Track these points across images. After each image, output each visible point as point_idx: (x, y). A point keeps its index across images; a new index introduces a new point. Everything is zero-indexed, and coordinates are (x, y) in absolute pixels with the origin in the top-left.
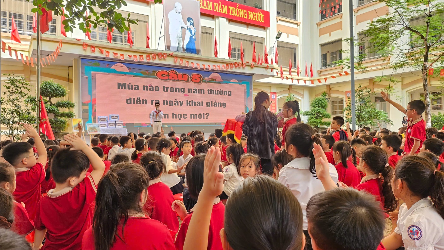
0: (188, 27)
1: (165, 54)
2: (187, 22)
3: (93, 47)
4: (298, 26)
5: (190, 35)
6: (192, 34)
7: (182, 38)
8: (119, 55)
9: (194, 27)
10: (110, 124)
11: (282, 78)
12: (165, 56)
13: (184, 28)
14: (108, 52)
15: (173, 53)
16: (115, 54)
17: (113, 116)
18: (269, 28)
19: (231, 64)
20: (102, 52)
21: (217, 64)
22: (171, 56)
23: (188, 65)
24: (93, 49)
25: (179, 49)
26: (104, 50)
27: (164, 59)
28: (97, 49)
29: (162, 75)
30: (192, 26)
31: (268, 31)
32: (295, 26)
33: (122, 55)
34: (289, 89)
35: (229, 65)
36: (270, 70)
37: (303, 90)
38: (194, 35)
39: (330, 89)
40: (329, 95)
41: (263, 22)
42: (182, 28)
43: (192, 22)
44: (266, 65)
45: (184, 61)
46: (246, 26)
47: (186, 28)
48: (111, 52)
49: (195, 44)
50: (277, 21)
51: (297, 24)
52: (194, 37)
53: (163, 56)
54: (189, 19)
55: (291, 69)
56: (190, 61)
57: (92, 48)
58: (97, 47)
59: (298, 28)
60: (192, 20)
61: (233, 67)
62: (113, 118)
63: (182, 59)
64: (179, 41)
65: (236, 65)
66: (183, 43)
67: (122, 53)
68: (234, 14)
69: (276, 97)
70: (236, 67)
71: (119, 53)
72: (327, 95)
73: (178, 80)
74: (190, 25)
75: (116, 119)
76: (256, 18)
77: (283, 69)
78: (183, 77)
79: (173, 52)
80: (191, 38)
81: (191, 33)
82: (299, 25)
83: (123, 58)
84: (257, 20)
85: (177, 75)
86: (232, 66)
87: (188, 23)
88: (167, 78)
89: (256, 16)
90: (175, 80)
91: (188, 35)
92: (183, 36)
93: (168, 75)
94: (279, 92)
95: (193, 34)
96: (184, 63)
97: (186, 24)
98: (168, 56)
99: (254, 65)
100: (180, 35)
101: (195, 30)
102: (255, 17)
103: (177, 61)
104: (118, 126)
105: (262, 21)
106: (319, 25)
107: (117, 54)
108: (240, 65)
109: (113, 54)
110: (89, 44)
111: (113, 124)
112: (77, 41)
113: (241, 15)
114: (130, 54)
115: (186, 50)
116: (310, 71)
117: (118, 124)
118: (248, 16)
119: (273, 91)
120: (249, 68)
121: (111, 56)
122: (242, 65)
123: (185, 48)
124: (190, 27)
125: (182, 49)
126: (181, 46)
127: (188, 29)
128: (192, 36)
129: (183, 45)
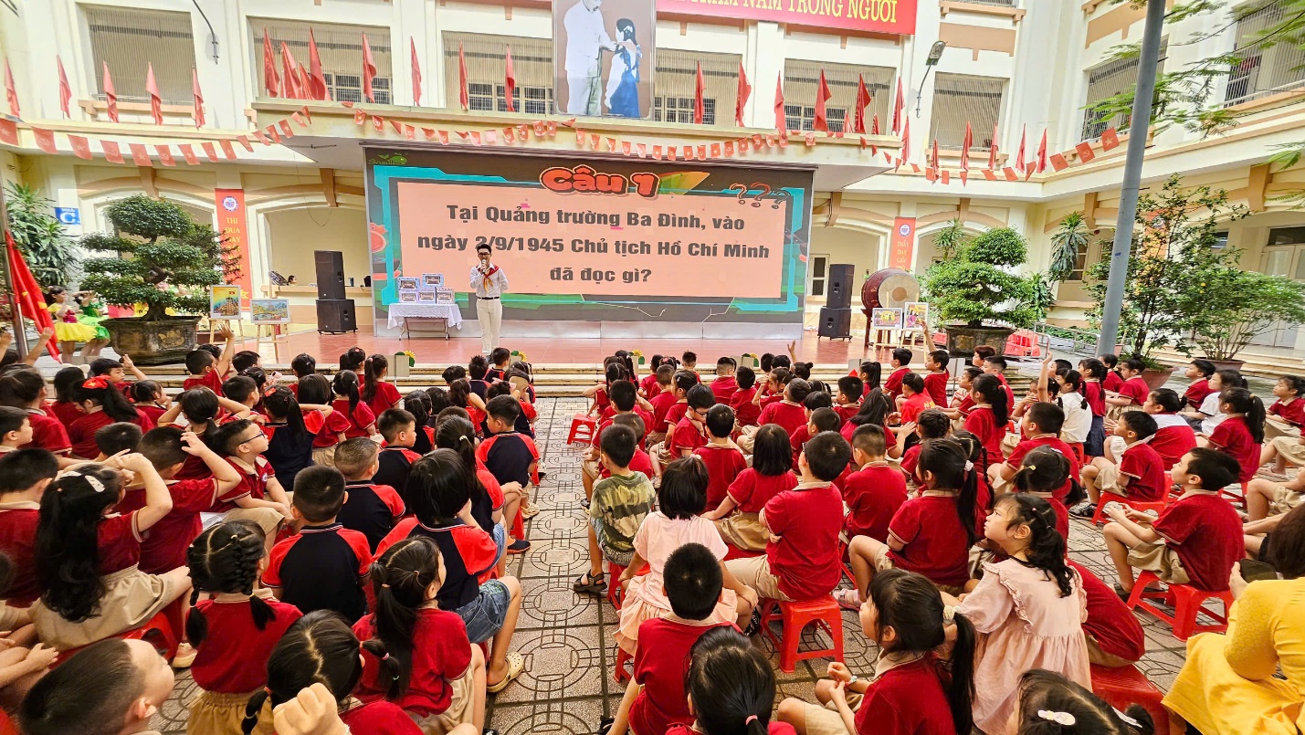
0: (618, 46)
1: (550, 123)
2: (617, 31)
3: (378, 118)
4: (1015, 23)
5: (624, 67)
6: (629, 66)
7: (600, 79)
8: (437, 135)
9: (636, 44)
10: (423, 294)
11: (932, 176)
12: (551, 128)
13: (607, 49)
14: (412, 128)
16: (428, 132)
17: (429, 277)
18: (912, 36)
19: (739, 140)
20: (398, 130)
21: (695, 144)
22: (567, 127)
23: (613, 148)
24: (378, 124)
25: (590, 109)
26: (403, 125)
27: (551, 138)
28: (387, 124)
29: (557, 180)
30: (629, 40)
31: (908, 45)
32: (1007, 24)
33: (444, 133)
34: (959, 208)
35: (735, 144)
36: (870, 151)
37: (1008, 209)
38: (636, 66)
39: (1097, 204)
40: (1091, 223)
41: (893, 20)
42: (601, 49)
43: (631, 30)
44: (857, 137)
45: (603, 138)
46: (839, 39)
47: (613, 48)
48: (418, 127)
49: (636, 90)
50: (943, 15)
51: (1013, 16)
52: (634, 73)
53: (546, 127)
54: (622, 24)
55: (969, 148)
56: (620, 139)
57: (377, 122)
58: (387, 118)
59: (1013, 28)
60: (632, 25)
61: (746, 148)
62: (430, 282)
63: (598, 134)
64: (592, 86)
65: (758, 142)
66: (604, 90)
67: (443, 128)
68: (802, 8)
69: (913, 230)
70: (757, 148)
71: (436, 127)
72: (1083, 222)
73: (597, 191)
74: (625, 40)
75: (436, 283)
76: (870, 12)
77: (940, 153)
78: (609, 184)
80: (627, 73)
81: (627, 61)
82: (1018, 18)
83: (447, 141)
84: (875, 19)
85: (595, 178)
86: (743, 146)
87: (620, 36)
88: (568, 185)
89: (870, 6)
90: (588, 191)
91: (618, 68)
92: (604, 70)
93: (571, 180)
94: (922, 219)
95: (633, 63)
96: (604, 146)
97: (613, 38)
98: (559, 129)
99: (816, 140)
100: (595, 72)
101: (639, 52)
102: (867, 9)
103: (582, 139)
104: (442, 299)
105: (891, 17)
106: (1090, 8)
107: (432, 131)
108: (770, 141)
109: (423, 132)
110: (369, 114)
111: (430, 294)
112: (346, 107)
113: (825, 10)
114: (463, 129)
116: (1039, 154)
117: (441, 294)
118: (845, 11)
119: (904, 214)
120: (801, 148)
121: (420, 137)
122: (777, 141)
123: (608, 104)
124: (625, 44)
125: (599, 108)
126: (596, 99)
127: (617, 51)
128: (629, 71)
129: (604, 98)
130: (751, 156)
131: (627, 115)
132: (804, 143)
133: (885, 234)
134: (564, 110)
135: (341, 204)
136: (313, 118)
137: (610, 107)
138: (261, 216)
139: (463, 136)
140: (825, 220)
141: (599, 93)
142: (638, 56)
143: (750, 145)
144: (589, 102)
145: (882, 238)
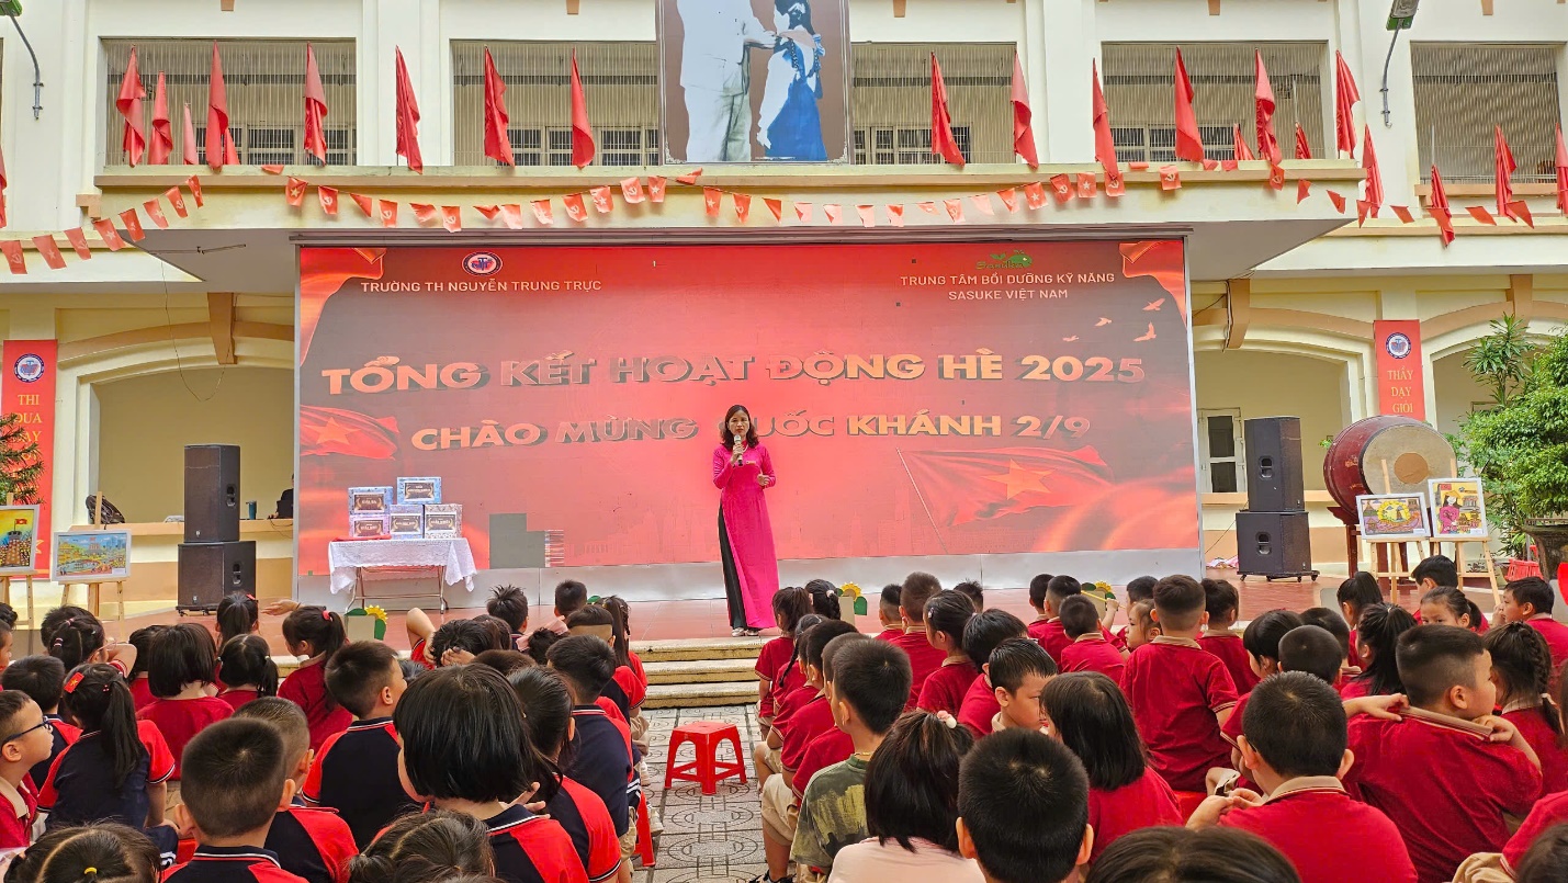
0: (779, 39)
1: (654, 181)
2: (777, 13)
3: (329, 191)
5: (792, 74)
6: (802, 71)
7: (747, 97)
8: (439, 214)
9: (812, 33)
10: (399, 519)
12: (655, 190)
13: (759, 45)
14: (393, 206)
15: (698, 173)
16: (422, 209)
17: (412, 486)
19: (1025, 186)
20: (365, 211)
21: (939, 201)
22: (684, 187)
23: (777, 219)
24: (329, 200)
25: (730, 151)
26: (375, 202)
27: (658, 208)
28: (345, 201)
30: (800, 28)
33: (451, 210)
34: (1510, 295)
35: (1018, 195)
36: (1294, 192)
38: (815, 69)
42: (749, 46)
43: (803, 11)
44: (1264, 166)
45: (758, 202)
47: (768, 40)
48: (404, 203)
49: (816, 112)
52: (811, 83)
53: (645, 189)
56: (789, 202)
57: (327, 198)
58: (346, 190)
61: (1038, 202)
62: (413, 495)
63: (747, 196)
64: (732, 109)
65: (1063, 189)
66: (756, 117)
67: (451, 201)
69: (1416, 345)
70: (1061, 202)
71: (438, 202)
74: (791, 27)
75: (425, 495)
77: (1449, 188)
79: (697, 169)
80: (797, 87)
81: (798, 62)
83: (458, 224)
86: (1035, 197)
87: (782, 21)
91: (780, 76)
92: (754, 83)
94: (1432, 321)
95: (809, 66)
96: (758, 216)
97: (768, 24)
98: (669, 190)
99: (1181, 178)
100: (736, 82)
101: (819, 46)
103: (717, 206)
104: (436, 527)
107: (430, 208)
108: (1087, 185)
109: (413, 211)
110: (313, 183)
111: (412, 519)
112: (265, 174)
114: (488, 202)
115: (767, 152)
119: (1390, 314)
120: (1153, 195)
121: (407, 219)
122: (1101, 186)
123: (764, 139)
124: (792, 34)
125: (748, 148)
126: (743, 133)
127: (777, 48)
128: (803, 78)
129: (755, 129)
130: (1050, 215)
131: (802, 157)
132: (1157, 185)
133: (1357, 356)
134: (680, 154)
135: (244, 358)
136: (205, 199)
137: (769, 145)
138: (86, 389)
139: (488, 213)
140: (1219, 336)
141: (746, 123)
142: (817, 53)
143: (1049, 197)
144: (728, 139)
145: (1352, 367)
